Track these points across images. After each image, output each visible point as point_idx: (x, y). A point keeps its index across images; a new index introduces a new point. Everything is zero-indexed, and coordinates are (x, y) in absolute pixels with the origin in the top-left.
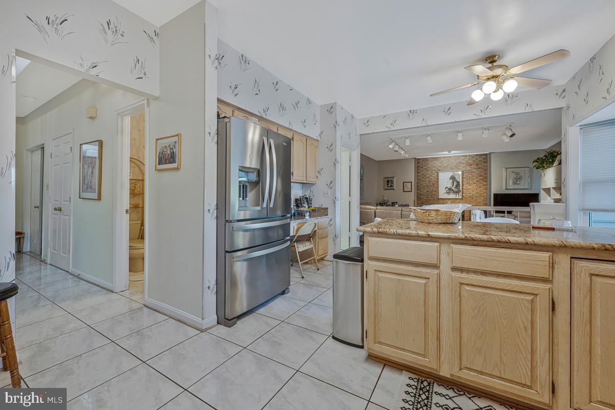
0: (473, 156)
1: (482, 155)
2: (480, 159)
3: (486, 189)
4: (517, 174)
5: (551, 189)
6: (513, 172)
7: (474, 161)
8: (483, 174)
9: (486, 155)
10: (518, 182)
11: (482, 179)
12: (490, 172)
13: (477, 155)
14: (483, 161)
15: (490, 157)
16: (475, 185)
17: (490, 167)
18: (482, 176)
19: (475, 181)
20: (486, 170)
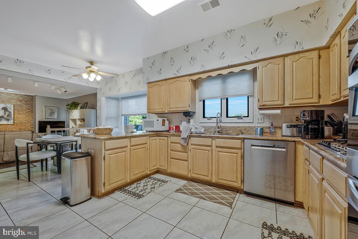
0: (23, 96)
1: (29, 96)
2: (28, 98)
3: (33, 118)
4: (52, 110)
5: (77, 120)
6: (49, 109)
7: (24, 99)
8: (30, 108)
9: (32, 96)
10: (52, 115)
11: (30, 112)
12: (35, 107)
13: (26, 95)
14: (30, 100)
15: (35, 98)
16: (24, 115)
17: (35, 105)
18: (29, 109)
19: (24, 112)
20: (32, 106)
